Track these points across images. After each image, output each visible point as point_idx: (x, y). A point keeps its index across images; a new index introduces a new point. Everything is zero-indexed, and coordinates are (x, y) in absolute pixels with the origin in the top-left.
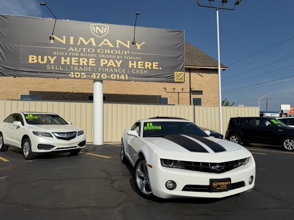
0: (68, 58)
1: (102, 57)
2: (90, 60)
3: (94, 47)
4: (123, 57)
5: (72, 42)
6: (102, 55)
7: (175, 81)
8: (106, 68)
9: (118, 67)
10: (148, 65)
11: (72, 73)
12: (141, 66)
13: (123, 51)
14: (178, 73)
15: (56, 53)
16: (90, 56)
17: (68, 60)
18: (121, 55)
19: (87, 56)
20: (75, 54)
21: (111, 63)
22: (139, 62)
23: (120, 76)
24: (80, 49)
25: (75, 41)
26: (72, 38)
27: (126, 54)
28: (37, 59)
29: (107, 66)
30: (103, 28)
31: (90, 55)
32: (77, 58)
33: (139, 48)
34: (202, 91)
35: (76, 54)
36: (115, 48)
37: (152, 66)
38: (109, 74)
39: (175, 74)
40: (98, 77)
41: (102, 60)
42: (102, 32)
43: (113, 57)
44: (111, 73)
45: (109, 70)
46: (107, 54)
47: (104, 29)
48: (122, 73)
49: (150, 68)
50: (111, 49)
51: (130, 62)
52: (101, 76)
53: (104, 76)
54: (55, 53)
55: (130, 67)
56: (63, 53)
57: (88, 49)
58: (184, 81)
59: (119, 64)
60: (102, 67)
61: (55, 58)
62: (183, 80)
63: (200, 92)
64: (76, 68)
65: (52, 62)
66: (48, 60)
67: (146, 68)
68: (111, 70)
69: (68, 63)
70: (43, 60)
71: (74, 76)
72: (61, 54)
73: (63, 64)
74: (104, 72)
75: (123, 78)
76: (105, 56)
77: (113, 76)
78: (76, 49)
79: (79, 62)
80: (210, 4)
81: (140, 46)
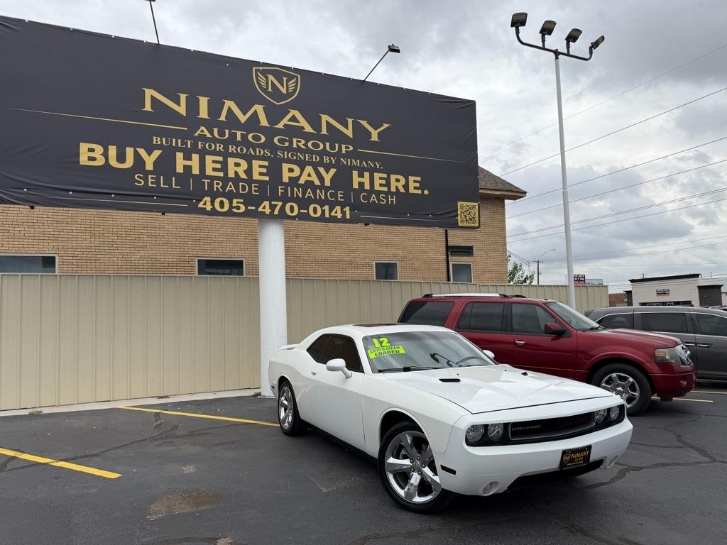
0: (195, 157)
1: (286, 157)
2: (256, 163)
3: (263, 130)
4: (338, 161)
5: (204, 113)
6: (286, 153)
7: (460, 224)
8: (295, 189)
9: (326, 185)
10: (398, 184)
11: (208, 199)
12: (381, 185)
13: (337, 145)
14: (465, 204)
15: (161, 141)
16: (253, 153)
17: (195, 162)
18: (334, 155)
19: (247, 152)
20: (213, 147)
21: (309, 175)
22: (377, 176)
23: (331, 210)
24: (227, 131)
25: (215, 108)
26: (204, 102)
27: (344, 152)
28: (105, 155)
29: (300, 182)
30: (285, 79)
32: (220, 159)
33: (375, 138)
34: (471, 248)
35: (218, 145)
36: (317, 136)
37: (406, 186)
38: (303, 203)
39: (459, 207)
40: (276, 212)
41: (285, 167)
42: (284, 91)
43: (314, 160)
44: (310, 201)
45: (304, 194)
46: (299, 149)
47: (287, 82)
48: (337, 203)
49: (402, 190)
50: (308, 137)
51: (355, 173)
52: (283, 208)
53: (292, 209)
54: (156, 140)
55: (356, 186)
56: (179, 141)
57: (248, 134)
58: (479, 226)
59: (328, 177)
60: (285, 184)
61: (157, 153)
62: (477, 222)
63: (468, 251)
64: (217, 186)
65: (149, 167)
66: (139, 160)
67: (393, 189)
68: (309, 193)
69: (196, 171)
70: (121, 158)
71: (214, 206)
72: (174, 145)
73: (182, 171)
74: (292, 199)
75: (339, 215)
76: (292, 155)
77: (315, 210)
78: (216, 130)
79: (224, 168)
80: (543, 41)
81: (379, 134)
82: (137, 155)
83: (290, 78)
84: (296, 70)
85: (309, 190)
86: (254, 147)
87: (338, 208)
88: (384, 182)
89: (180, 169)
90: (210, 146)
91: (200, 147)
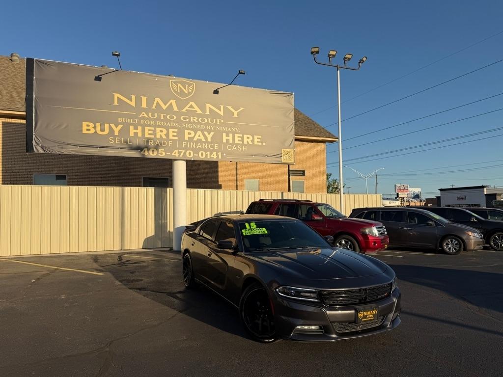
0: (140, 128)
1: (187, 127)
2: (171, 130)
3: (175, 113)
4: (215, 128)
5: (144, 105)
6: (187, 124)
7: (283, 161)
8: (192, 144)
9: (208, 141)
10: (248, 140)
11: (146, 149)
12: (239, 140)
13: (214, 120)
14: (286, 150)
15: (123, 120)
17: (139, 131)
18: (213, 125)
19: (166, 125)
20: (149, 122)
21: (199, 136)
22: (236, 135)
23: (211, 155)
24: (156, 114)
25: (150, 102)
26: (144, 99)
27: (218, 123)
28: (95, 127)
29: (194, 140)
30: (187, 85)
31: (171, 124)
32: (153, 128)
33: (235, 115)
34: (304, 172)
35: (151, 121)
36: (204, 115)
37: (253, 141)
38: (196, 151)
39: (283, 152)
40: (181, 156)
41: (187, 132)
42: (186, 92)
43: (202, 128)
44: (200, 150)
45: (196, 146)
46: (194, 122)
47: (188, 87)
48: (214, 150)
49: (250, 143)
50: (199, 116)
51: (224, 134)
52: (185, 153)
53: (190, 154)
54: (120, 120)
55: (224, 141)
56: (132, 120)
57: (167, 115)
58: (294, 162)
59: (209, 137)
60: (186, 141)
61: (120, 126)
62: (293, 160)
64: (151, 142)
65: (116, 133)
66: (111, 131)
67: (245, 143)
68: (199, 145)
69: (140, 135)
70: (103, 130)
71: (149, 153)
72: (129, 122)
74: (190, 149)
75: (215, 157)
76: (190, 126)
77: (202, 154)
78: (150, 114)
79: (154, 133)
81: (238, 113)
82: (110, 127)
83: (189, 85)
85: (199, 144)
86: (170, 122)
87: (215, 153)
88: (240, 139)
89: (132, 134)
90: (147, 122)
91: (142, 123)
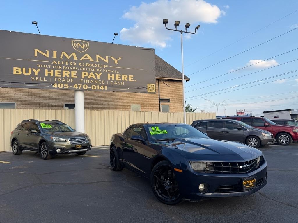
0: (52, 71)
1: (83, 70)
2: (72, 72)
3: (75, 61)
4: (102, 71)
5: (55, 56)
6: (83, 68)
7: (148, 91)
8: (87, 80)
9: (98, 78)
10: (125, 78)
11: (56, 84)
12: (118, 78)
13: (102, 65)
14: (150, 84)
15: (40, 66)
17: (52, 73)
18: (101, 68)
19: (69, 68)
22: (117, 75)
23: (100, 87)
24: (63, 62)
25: (59, 55)
26: (55, 53)
27: (105, 67)
28: (22, 71)
29: (88, 78)
30: (83, 44)
31: (72, 68)
32: (60, 71)
33: (116, 62)
34: (169, 100)
35: (59, 67)
36: (95, 62)
37: (128, 79)
38: (90, 85)
39: (148, 86)
40: (80, 88)
41: (83, 73)
42: (83, 48)
43: (94, 70)
44: (92, 84)
45: (90, 82)
46: (88, 67)
48: (102, 85)
49: (126, 80)
50: (91, 63)
51: (109, 75)
52: (82, 87)
53: (85, 87)
54: (38, 66)
55: (109, 79)
56: (46, 66)
57: (70, 62)
58: (156, 92)
59: (99, 76)
60: (83, 78)
61: (39, 70)
63: (168, 100)
64: (59, 80)
65: (36, 74)
66: (33, 72)
67: (123, 80)
69: (52, 75)
70: (27, 72)
71: (58, 87)
72: (45, 67)
73: (47, 75)
74: (85, 84)
75: (103, 89)
76: (86, 69)
77: (94, 87)
78: (59, 62)
79: (62, 74)
80: (176, 28)
81: (118, 61)
82: (32, 70)
83: (85, 43)
84: (87, 41)
85: (92, 80)
86: (72, 67)
87: (102, 86)
88: (119, 77)
89: (46, 75)
90: (57, 67)
91: (53, 67)
